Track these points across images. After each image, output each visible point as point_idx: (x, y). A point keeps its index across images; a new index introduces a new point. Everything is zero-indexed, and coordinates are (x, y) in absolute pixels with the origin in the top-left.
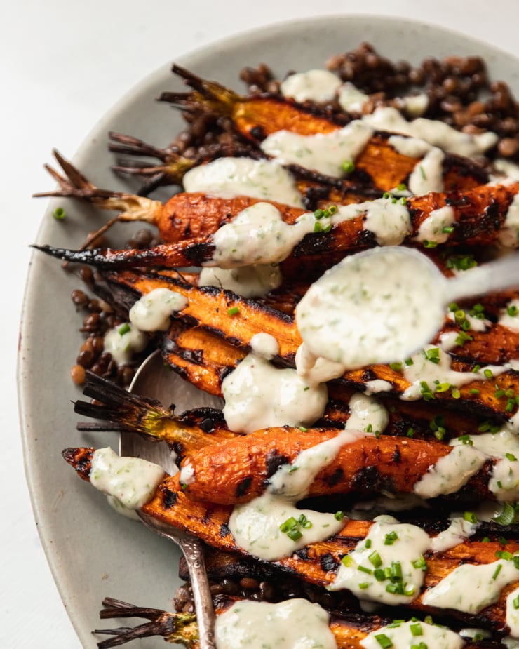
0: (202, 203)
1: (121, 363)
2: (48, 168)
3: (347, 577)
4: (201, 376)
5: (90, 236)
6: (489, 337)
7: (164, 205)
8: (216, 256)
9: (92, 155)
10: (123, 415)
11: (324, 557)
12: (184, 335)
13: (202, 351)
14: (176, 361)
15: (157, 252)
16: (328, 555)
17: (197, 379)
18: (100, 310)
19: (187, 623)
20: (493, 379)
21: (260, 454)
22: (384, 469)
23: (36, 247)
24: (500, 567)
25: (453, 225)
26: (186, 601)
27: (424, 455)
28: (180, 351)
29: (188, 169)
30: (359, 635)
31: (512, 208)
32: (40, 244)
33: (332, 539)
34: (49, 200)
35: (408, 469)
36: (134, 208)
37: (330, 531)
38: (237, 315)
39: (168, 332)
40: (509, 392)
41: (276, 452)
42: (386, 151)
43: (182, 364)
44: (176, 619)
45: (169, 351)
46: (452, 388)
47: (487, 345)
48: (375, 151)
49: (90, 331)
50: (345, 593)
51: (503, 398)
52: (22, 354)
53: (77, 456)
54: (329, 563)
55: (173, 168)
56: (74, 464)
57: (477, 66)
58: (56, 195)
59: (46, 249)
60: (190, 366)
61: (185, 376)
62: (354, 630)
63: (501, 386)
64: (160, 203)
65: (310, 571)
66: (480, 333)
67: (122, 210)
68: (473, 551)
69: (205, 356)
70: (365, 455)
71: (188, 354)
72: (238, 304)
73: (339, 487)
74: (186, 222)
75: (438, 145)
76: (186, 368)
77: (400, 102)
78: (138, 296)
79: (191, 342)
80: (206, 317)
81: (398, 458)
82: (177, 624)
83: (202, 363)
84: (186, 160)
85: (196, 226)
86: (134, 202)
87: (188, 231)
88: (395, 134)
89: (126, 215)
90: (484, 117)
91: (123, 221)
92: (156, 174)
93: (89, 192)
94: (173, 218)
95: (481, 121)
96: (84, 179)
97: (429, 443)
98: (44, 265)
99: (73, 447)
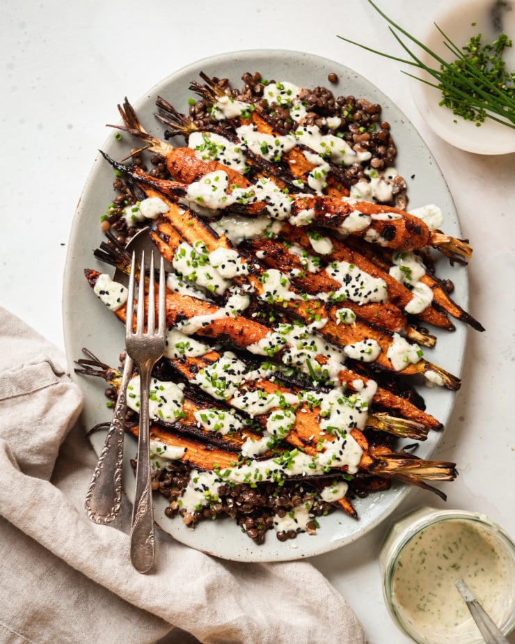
0: (191, 161)
1: (130, 225)
2: (119, 106)
3: (200, 378)
4: (165, 249)
5: (133, 151)
6: (317, 277)
7: (174, 150)
8: (186, 197)
9: (145, 107)
10: (118, 263)
11: (192, 366)
12: (164, 225)
13: (170, 237)
14: (155, 237)
16: (195, 365)
17: (162, 250)
18: (126, 193)
19: (118, 377)
20: (309, 301)
21: (175, 310)
22: (233, 336)
23: (101, 152)
24: (273, 398)
25: (312, 220)
27: (254, 335)
28: (159, 232)
29: (193, 131)
30: (195, 409)
31: (347, 219)
32: (104, 152)
33: (199, 357)
34: (113, 128)
35: (244, 340)
36: (157, 147)
37: (200, 353)
38: (192, 225)
39: (156, 220)
40: (313, 312)
41: (182, 312)
42: (301, 156)
43: (157, 239)
44: (114, 374)
45: (153, 231)
46: (284, 301)
47: (313, 281)
48: (294, 154)
49: (118, 204)
50: (197, 387)
51: (309, 313)
52: (78, 210)
53: (91, 275)
54: (194, 369)
55: (185, 129)
56: (88, 278)
57: (377, 110)
59: (105, 156)
60: (161, 242)
61: (158, 246)
62: (194, 406)
63: (310, 307)
64: (172, 147)
65: (183, 370)
66: (312, 273)
67: (152, 146)
68: (264, 385)
69: (170, 239)
70: (225, 327)
71: (163, 236)
72: (194, 221)
73: (210, 336)
74: (180, 167)
75: (328, 158)
76: (159, 243)
77: (324, 122)
78: (146, 197)
79: (165, 229)
80: (176, 222)
81: (241, 333)
82: (113, 376)
83: (167, 243)
84: (193, 126)
85: (184, 173)
86: (158, 144)
87: (180, 173)
88: (308, 149)
89: (152, 149)
90: (367, 143)
91: (150, 151)
92: (176, 128)
93: (136, 132)
94: (174, 163)
95: (366, 145)
96: (137, 121)
97: (261, 328)
98: (103, 162)
99: (91, 268)
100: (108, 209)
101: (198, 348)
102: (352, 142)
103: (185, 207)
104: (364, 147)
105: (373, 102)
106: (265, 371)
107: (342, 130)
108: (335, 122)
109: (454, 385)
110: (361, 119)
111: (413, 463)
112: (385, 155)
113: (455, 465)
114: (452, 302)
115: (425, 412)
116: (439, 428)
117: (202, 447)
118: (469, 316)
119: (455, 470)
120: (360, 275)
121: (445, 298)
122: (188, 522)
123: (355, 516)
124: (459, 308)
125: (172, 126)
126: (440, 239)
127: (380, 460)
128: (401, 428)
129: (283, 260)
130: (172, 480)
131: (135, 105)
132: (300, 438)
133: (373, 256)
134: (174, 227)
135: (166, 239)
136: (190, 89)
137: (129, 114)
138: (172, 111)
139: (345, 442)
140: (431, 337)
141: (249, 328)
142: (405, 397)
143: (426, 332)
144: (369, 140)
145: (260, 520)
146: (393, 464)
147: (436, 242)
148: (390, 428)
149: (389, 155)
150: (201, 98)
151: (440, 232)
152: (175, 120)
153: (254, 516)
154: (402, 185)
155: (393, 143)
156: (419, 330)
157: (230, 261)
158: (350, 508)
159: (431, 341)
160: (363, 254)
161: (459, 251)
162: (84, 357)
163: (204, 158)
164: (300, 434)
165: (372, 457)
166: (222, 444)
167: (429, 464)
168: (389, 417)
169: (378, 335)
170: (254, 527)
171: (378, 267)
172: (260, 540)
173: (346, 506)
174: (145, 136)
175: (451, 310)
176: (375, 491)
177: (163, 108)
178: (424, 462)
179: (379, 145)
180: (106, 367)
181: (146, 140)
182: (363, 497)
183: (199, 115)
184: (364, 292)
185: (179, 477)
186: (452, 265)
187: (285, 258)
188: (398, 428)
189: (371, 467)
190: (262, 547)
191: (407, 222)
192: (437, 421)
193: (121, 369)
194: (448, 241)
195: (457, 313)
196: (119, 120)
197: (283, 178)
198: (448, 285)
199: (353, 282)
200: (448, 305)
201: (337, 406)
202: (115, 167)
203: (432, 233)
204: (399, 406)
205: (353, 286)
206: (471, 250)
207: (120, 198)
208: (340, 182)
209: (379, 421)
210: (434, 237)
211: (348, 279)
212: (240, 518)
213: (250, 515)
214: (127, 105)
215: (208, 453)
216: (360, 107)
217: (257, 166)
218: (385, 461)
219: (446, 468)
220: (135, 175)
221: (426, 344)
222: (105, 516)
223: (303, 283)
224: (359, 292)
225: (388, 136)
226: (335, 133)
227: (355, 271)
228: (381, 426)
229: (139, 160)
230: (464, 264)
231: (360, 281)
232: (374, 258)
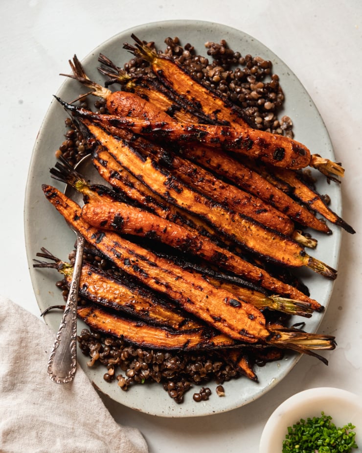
0: (125, 100)
2: (70, 61)
4: (103, 172)
5: (80, 96)
6: (223, 191)
7: (112, 93)
9: (90, 62)
10: (68, 179)
11: (126, 259)
12: (103, 153)
13: (107, 162)
14: (96, 162)
15: (99, 117)
16: (128, 259)
17: (101, 173)
18: (75, 129)
19: (67, 268)
21: (113, 213)
22: (159, 233)
23: (55, 96)
26: (73, 257)
27: (176, 233)
28: (99, 159)
32: (57, 96)
34: (66, 77)
35: (167, 236)
36: (99, 91)
38: (124, 152)
41: (119, 214)
43: (98, 164)
44: (64, 265)
45: (94, 157)
47: (221, 194)
48: (205, 96)
49: (68, 137)
52: (37, 141)
53: (47, 189)
55: (120, 78)
56: (45, 192)
57: (269, 65)
58: (69, 76)
59: (58, 99)
60: (101, 166)
61: (98, 169)
62: (128, 290)
63: (219, 213)
64: (111, 92)
67: (95, 91)
68: (183, 274)
69: (108, 164)
70: (153, 226)
71: (102, 161)
72: (126, 148)
73: (140, 234)
74: (117, 106)
76: (99, 167)
79: (104, 156)
80: (112, 149)
81: (165, 230)
82: (64, 267)
83: (106, 167)
84: (127, 76)
85: (120, 109)
86: (100, 89)
87: (116, 109)
89: (95, 93)
90: (262, 90)
91: (94, 95)
92: (114, 78)
93: (83, 79)
94: (112, 102)
95: (260, 91)
96: (83, 72)
97: (181, 228)
98: (57, 104)
99: (47, 184)
102: (250, 90)
103: (119, 138)
104: (260, 94)
105: (266, 59)
109: (332, 276)
110: (257, 72)
111: (301, 335)
112: (276, 99)
113: (334, 338)
114: (330, 210)
115: (310, 297)
116: (320, 309)
117: (134, 324)
118: (343, 221)
119: (335, 342)
121: (324, 207)
122: (122, 385)
123: (256, 380)
124: (335, 214)
125: (111, 77)
126: (318, 161)
127: (275, 333)
128: (291, 307)
129: (197, 177)
130: (110, 352)
131: (82, 60)
132: (211, 316)
133: (267, 176)
134: (110, 154)
135: (104, 164)
136: (124, 48)
137: (77, 66)
138: (111, 65)
140: (313, 240)
141: (171, 227)
142: (294, 286)
143: (309, 237)
144: (263, 88)
145: (180, 384)
146: (285, 336)
147: (316, 163)
148: (283, 307)
149: (279, 100)
150: (134, 57)
151: (319, 156)
152: (113, 72)
153: (175, 381)
154: (289, 123)
155: (281, 91)
156: (303, 234)
158: (251, 373)
159: (313, 243)
160: (260, 174)
161: (334, 171)
162: (41, 252)
164: (211, 313)
165: (268, 331)
166: (150, 320)
167: (313, 336)
168: (281, 299)
169: (272, 236)
170: (175, 389)
171: (272, 184)
172: (180, 400)
173: (249, 371)
174: (90, 83)
175: (329, 217)
176: (271, 361)
177: (104, 62)
178: (310, 335)
179: (271, 92)
180: (57, 260)
181: (90, 86)
182: (261, 365)
183: (132, 70)
185: (115, 350)
186: (329, 183)
187: (199, 176)
188: (288, 307)
189: (268, 338)
190: (181, 406)
191: (294, 145)
192: (319, 304)
194: (326, 162)
195: (333, 219)
196: (70, 71)
197: (197, 114)
198: (326, 199)
200: (326, 213)
202: (66, 108)
203: (313, 156)
204: (289, 292)
206: (344, 170)
207: (70, 132)
208: (241, 117)
209: (273, 302)
210: (315, 159)
212: (164, 382)
213: (171, 380)
214: (75, 59)
215: (138, 329)
216: (256, 63)
217: (177, 105)
218: (279, 334)
219: (327, 340)
220: (81, 112)
221: (309, 245)
223: (213, 196)
225: (278, 85)
228: (275, 306)
229: (86, 102)
230: (339, 182)
232: (268, 178)
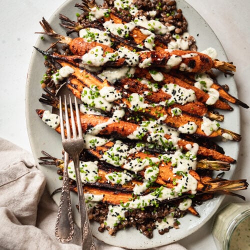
0: (82, 44)
1: (56, 83)
2: (40, 22)
3: (105, 157)
5: (51, 45)
6: (157, 94)
7: (72, 40)
8: (82, 62)
9: (54, 21)
10: (53, 104)
11: (100, 151)
12: (73, 80)
13: (77, 85)
14: (70, 87)
16: (102, 150)
17: (75, 93)
18: (52, 67)
19: (62, 163)
20: (156, 107)
21: (86, 123)
22: (119, 132)
23: (35, 47)
24: (146, 161)
25: (151, 63)
27: (130, 130)
28: (71, 84)
29: (81, 29)
30: (105, 174)
31: (169, 60)
33: (103, 146)
34: (41, 34)
36: (64, 40)
37: (103, 144)
38: (88, 77)
39: (69, 78)
40: (159, 112)
41: (90, 124)
42: (139, 32)
43: (71, 88)
44: (60, 162)
45: (68, 84)
46: (143, 109)
47: (156, 96)
48: (135, 32)
49: (48, 73)
50: (104, 162)
51: (157, 113)
53: (40, 112)
54: (102, 153)
55: (76, 28)
56: (39, 114)
57: (174, 3)
59: (37, 49)
60: (74, 89)
61: (71, 91)
62: (104, 172)
63: (157, 110)
65: (96, 154)
66: (155, 92)
67: (61, 40)
68: (140, 155)
69: (78, 87)
70: (114, 128)
71: (73, 86)
72: (89, 75)
73: (107, 134)
74: (77, 48)
75: (154, 31)
77: (148, 13)
78: (62, 67)
79: (74, 82)
80: (79, 77)
81: (123, 129)
82: (59, 163)
83: (77, 89)
84: (80, 26)
85: (79, 50)
86: (63, 38)
87: (77, 51)
88: (142, 28)
89: (61, 42)
90: (172, 21)
91: (60, 43)
92: (72, 29)
93: (51, 34)
94: (73, 47)
95: (171, 22)
96: (51, 29)
97: (133, 125)
98: (37, 53)
99: (39, 109)
100: (43, 77)
101: (102, 141)
102: (164, 22)
103: (83, 69)
104: (171, 24)
106: (139, 147)
107: (158, 16)
108: (153, 13)
109: (238, 138)
110: (167, 9)
111: (224, 183)
112: (182, 26)
113: (246, 180)
114: (230, 95)
115: (225, 155)
116: (234, 162)
117: (112, 193)
118: (240, 102)
119: (247, 183)
120: (180, 89)
121: (226, 94)
122: (111, 233)
123: (198, 215)
124: (234, 98)
125: (70, 28)
126: (218, 64)
127: (207, 184)
128: (216, 166)
129: (138, 88)
130: (99, 212)
131: (48, 20)
132: (163, 180)
133: (184, 79)
134: (78, 80)
135: (76, 87)
136: (75, 6)
137: (45, 25)
138: (68, 20)
139: (188, 178)
140: (221, 115)
141: (126, 126)
142: (213, 149)
143: (218, 114)
144: (173, 19)
145: (149, 225)
146: (215, 186)
147: (216, 65)
148: (210, 167)
149: (184, 26)
150: (83, 12)
151: (217, 60)
152: (70, 25)
153: (145, 224)
154: (193, 40)
155: (185, 19)
156: (214, 113)
157: (111, 93)
158: (195, 212)
159: (221, 118)
160: (180, 78)
161: (229, 69)
162: (43, 156)
163: (88, 41)
164: (163, 178)
165: (203, 184)
166: (122, 190)
167: (233, 182)
168: (208, 161)
169: (194, 119)
170: (146, 230)
171: (189, 83)
172: (150, 236)
173: (193, 211)
174: (56, 35)
175: (230, 100)
176: (206, 201)
177: (64, 20)
178: (230, 182)
179: (178, 21)
180: (55, 159)
181: (57, 38)
182: (200, 204)
183: (83, 21)
184: (184, 98)
185: (103, 210)
186: (226, 76)
187: (140, 87)
188: (214, 166)
189: (203, 189)
190: (152, 240)
191: (201, 57)
192: (233, 159)
193: (63, 158)
194: (223, 64)
195: (233, 101)
196: (41, 29)
197: (132, 45)
198: (226, 87)
199: (177, 93)
200: (228, 97)
201: (180, 160)
202: (43, 54)
203: (214, 61)
204: (212, 154)
205: (178, 96)
206: (235, 67)
207: (49, 70)
208: (162, 42)
209: (203, 164)
210: (216, 63)
211: (174, 92)
212: (138, 226)
213: (143, 224)
214: (44, 21)
215: (116, 196)
216: (165, 3)
217: (117, 41)
218: (210, 185)
219: (241, 183)
220: (54, 56)
221: (219, 119)
222: (66, 238)
223: (151, 98)
224: (181, 98)
225: (182, 16)
226: (154, 18)
227: (177, 88)
228: (205, 166)
229: (56, 48)
230: (232, 75)
231: (181, 92)
232: (185, 80)
